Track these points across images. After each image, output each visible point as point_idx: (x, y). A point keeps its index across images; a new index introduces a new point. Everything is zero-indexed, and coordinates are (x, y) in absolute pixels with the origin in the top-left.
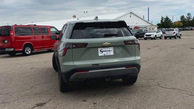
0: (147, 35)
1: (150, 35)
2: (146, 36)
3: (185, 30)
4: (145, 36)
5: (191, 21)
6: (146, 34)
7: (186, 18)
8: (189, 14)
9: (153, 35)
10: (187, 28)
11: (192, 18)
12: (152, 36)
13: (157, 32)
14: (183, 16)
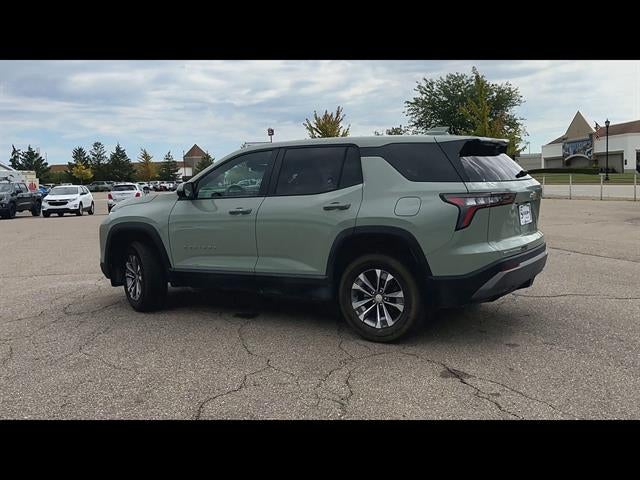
0: (52, 203)
1: (64, 202)
2: (50, 204)
3: (102, 191)
4: (46, 206)
5: (105, 165)
6: (48, 197)
7: (91, 157)
8: (97, 145)
9: (74, 203)
10: (106, 185)
11: (109, 158)
12: (70, 206)
13: (82, 194)
14: (80, 150)
